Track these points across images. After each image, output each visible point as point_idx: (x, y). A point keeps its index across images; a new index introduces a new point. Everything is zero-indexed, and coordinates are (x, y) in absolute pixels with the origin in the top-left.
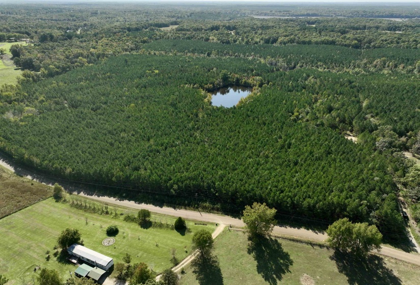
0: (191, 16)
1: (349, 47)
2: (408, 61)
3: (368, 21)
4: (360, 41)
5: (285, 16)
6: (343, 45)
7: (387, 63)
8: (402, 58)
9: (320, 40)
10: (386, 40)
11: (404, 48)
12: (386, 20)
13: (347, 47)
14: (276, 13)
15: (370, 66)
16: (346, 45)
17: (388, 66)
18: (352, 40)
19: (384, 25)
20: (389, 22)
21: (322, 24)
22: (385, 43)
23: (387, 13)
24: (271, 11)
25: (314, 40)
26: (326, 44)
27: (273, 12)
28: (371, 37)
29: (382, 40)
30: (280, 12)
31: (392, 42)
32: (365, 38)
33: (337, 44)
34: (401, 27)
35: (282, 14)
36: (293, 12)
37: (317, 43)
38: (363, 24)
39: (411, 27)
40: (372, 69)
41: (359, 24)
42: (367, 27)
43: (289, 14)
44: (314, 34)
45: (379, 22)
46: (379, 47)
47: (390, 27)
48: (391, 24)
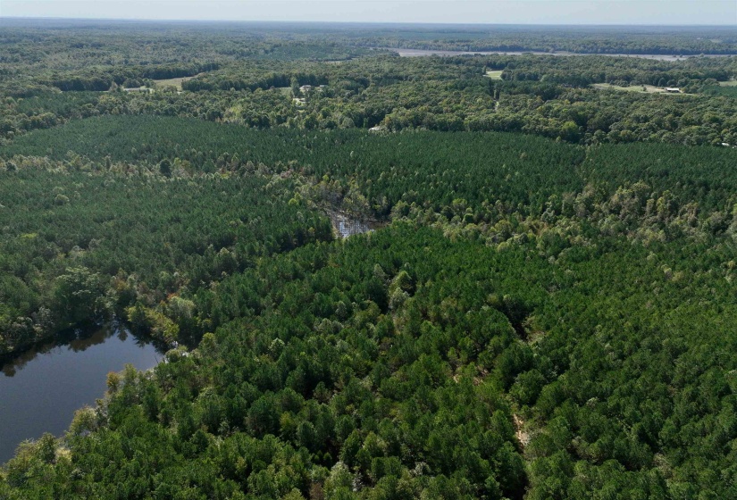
0: (272, 51)
1: (554, 138)
2: (707, 191)
3: (611, 62)
4: (581, 121)
5: (460, 50)
6: (540, 133)
7: (650, 201)
8: (691, 182)
9: (483, 119)
10: (646, 119)
11: (690, 142)
12: (645, 60)
13: (550, 136)
14: (444, 45)
15: (603, 207)
16: (546, 134)
17: (654, 211)
18: (565, 119)
19: (642, 73)
20: (652, 65)
21: (517, 70)
22: (643, 126)
23: (648, 45)
24: (436, 42)
25: (472, 117)
26: (498, 129)
27: (439, 43)
28: (610, 109)
29: (637, 119)
30: (452, 42)
31: (660, 124)
32: (595, 111)
33: (525, 131)
34: (677, 77)
35: (454, 46)
36: (475, 43)
37: (476, 127)
38: (600, 71)
39: (697, 77)
40: (607, 223)
41: (591, 69)
42: (606, 77)
43: (468, 46)
44: (479, 100)
45: (632, 65)
46: (629, 140)
47: (654, 77)
48: (655, 69)
